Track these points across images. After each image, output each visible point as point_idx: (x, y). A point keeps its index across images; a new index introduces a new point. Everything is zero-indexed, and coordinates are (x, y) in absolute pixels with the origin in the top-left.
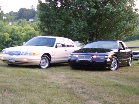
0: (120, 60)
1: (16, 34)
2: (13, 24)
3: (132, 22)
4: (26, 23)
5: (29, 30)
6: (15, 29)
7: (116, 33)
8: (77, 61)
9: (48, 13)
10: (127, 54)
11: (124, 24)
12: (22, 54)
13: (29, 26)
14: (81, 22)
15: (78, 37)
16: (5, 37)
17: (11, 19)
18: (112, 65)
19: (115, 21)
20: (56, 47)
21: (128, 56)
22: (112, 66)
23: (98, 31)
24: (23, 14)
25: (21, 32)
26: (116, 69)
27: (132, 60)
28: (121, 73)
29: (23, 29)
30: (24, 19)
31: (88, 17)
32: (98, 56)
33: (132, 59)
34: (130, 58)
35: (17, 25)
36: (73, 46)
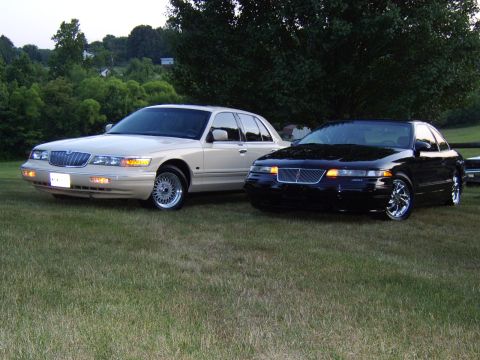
0: (421, 185)
1: (121, 103)
2: (113, 73)
3: (467, 63)
4: (150, 72)
5: (158, 90)
6: (117, 87)
7: (414, 97)
8: (275, 187)
9: (199, 33)
10: (443, 164)
11: (439, 71)
12: (92, 163)
13: (158, 80)
14: (302, 64)
15: (294, 111)
16: (87, 111)
17: (107, 58)
18: (391, 202)
19: (410, 59)
20: (210, 139)
21: (448, 171)
22: (390, 205)
23: (357, 91)
24: (143, 43)
25: (136, 97)
26: (406, 216)
27: (460, 186)
28: (421, 228)
29: (141, 90)
30: (145, 59)
31: (325, 46)
32: (345, 172)
33: (460, 181)
34: (455, 179)
35: (124, 75)
36: (268, 139)
